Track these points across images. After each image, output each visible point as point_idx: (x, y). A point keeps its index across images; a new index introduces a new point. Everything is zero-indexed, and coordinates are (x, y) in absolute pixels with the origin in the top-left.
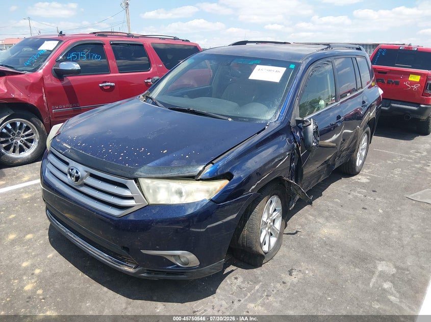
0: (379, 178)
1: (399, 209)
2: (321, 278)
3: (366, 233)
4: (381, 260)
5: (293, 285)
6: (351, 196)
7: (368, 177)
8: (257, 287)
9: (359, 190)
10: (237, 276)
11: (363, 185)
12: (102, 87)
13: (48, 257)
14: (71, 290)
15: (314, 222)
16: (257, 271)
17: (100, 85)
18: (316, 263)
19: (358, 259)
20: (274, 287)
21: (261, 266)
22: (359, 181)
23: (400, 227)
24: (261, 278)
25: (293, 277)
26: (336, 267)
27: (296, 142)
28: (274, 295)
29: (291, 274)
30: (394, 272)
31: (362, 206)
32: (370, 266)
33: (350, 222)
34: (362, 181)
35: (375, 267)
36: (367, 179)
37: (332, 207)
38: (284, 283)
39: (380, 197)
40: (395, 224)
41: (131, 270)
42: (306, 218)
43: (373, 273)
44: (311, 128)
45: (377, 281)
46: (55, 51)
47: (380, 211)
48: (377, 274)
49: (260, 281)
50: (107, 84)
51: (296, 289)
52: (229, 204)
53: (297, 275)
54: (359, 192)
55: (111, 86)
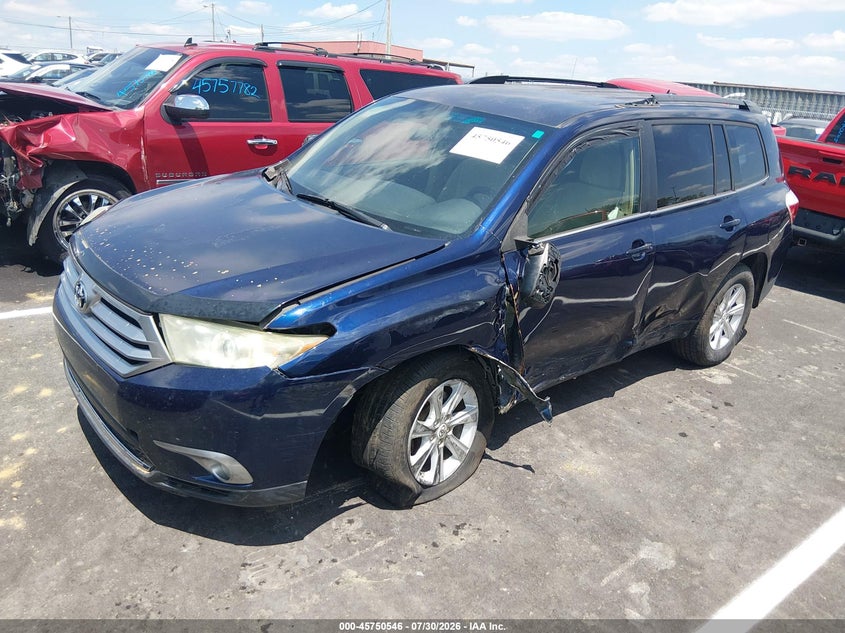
0: (758, 380)
1: (760, 446)
2: (510, 550)
3: (657, 482)
4: (657, 538)
5: (450, 552)
6: (670, 408)
7: (734, 375)
8: (380, 543)
9: (696, 397)
10: (355, 518)
11: (711, 389)
12: (252, 145)
13: (59, 431)
14: (65, 491)
15: (563, 445)
16: (396, 515)
17: (250, 142)
18: (519, 521)
19: (609, 528)
20: (412, 549)
21: (410, 507)
22: (708, 379)
23: (740, 483)
24: (396, 529)
25: (457, 538)
26: (554, 536)
27: (508, 284)
28: (403, 562)
29: (456, 533)
30: (668, 567)
31: (684, 428)
32: (625, 545)
33: (637, 455)
34: (714, 381)
35: (635, 550)
36: (730, 378)
37: (616, 422)
38: (435, 545)
39: (732, 418)
40: (733, 475)
41: (145, 472)
42: (550, 436)
43: (624, 559)
44: (544, 259)
45: (623, 575)
46: (172, 73)
47: (717, 445)
48: (632, 562)
49: (392, 535)
50: (264, 140)
51: (449, 560)
52: (311, 382)
53: (469, 535)
54: (693, 403)
55: (271, 146)
